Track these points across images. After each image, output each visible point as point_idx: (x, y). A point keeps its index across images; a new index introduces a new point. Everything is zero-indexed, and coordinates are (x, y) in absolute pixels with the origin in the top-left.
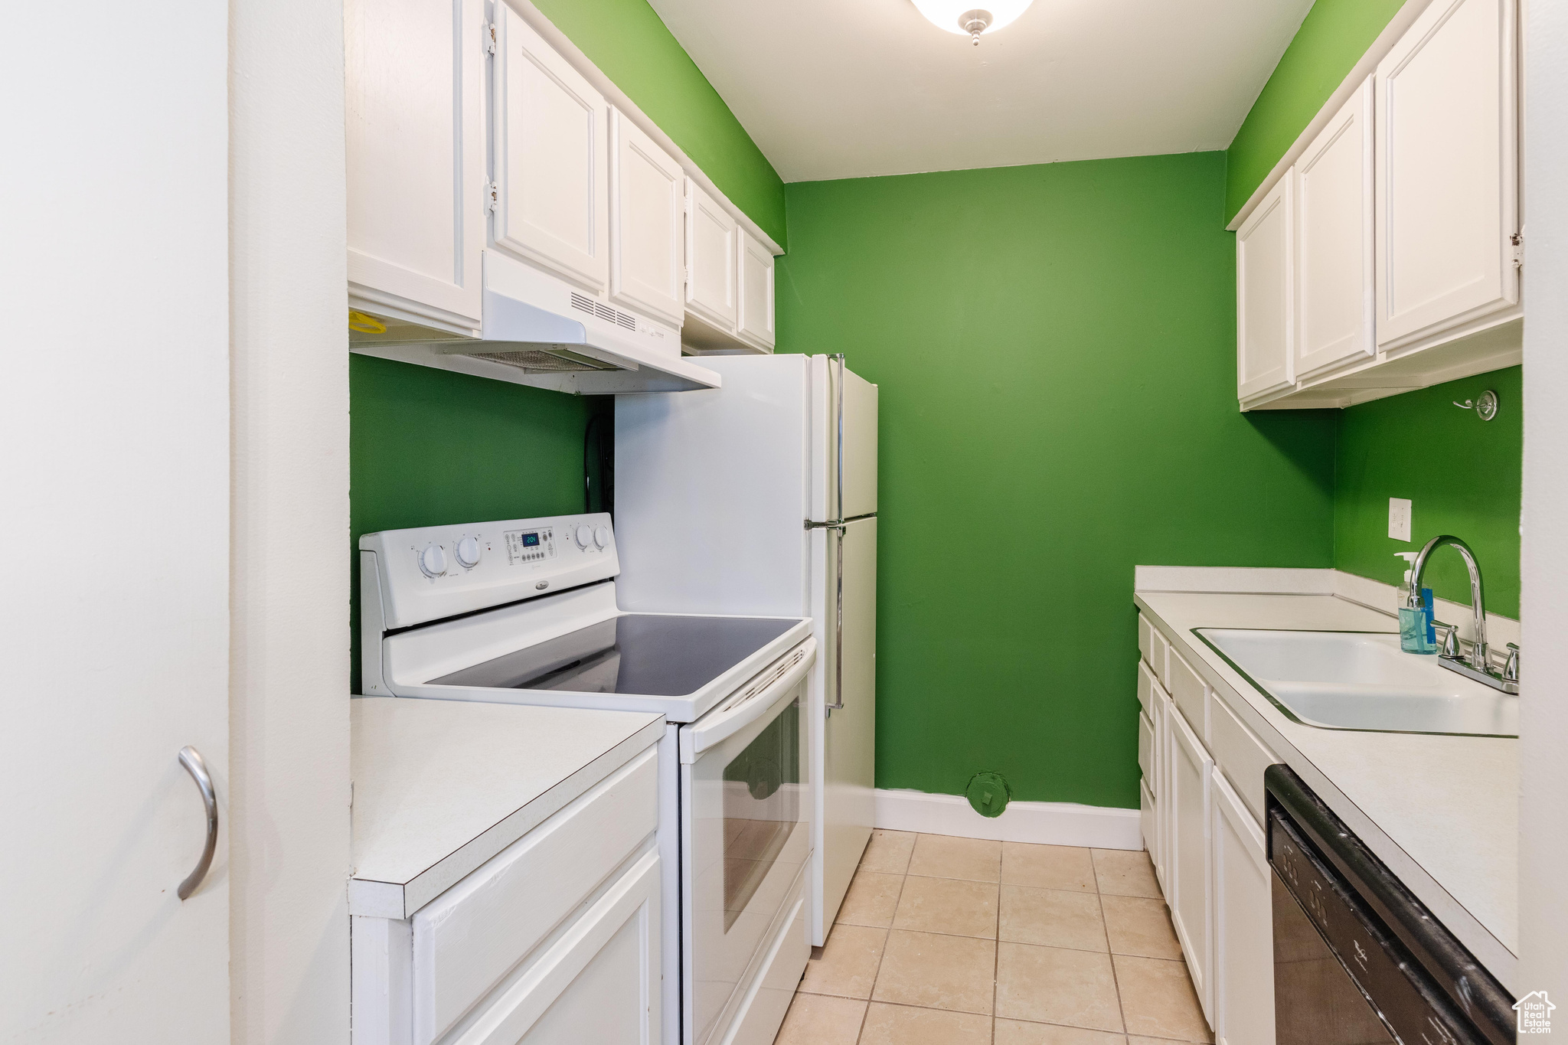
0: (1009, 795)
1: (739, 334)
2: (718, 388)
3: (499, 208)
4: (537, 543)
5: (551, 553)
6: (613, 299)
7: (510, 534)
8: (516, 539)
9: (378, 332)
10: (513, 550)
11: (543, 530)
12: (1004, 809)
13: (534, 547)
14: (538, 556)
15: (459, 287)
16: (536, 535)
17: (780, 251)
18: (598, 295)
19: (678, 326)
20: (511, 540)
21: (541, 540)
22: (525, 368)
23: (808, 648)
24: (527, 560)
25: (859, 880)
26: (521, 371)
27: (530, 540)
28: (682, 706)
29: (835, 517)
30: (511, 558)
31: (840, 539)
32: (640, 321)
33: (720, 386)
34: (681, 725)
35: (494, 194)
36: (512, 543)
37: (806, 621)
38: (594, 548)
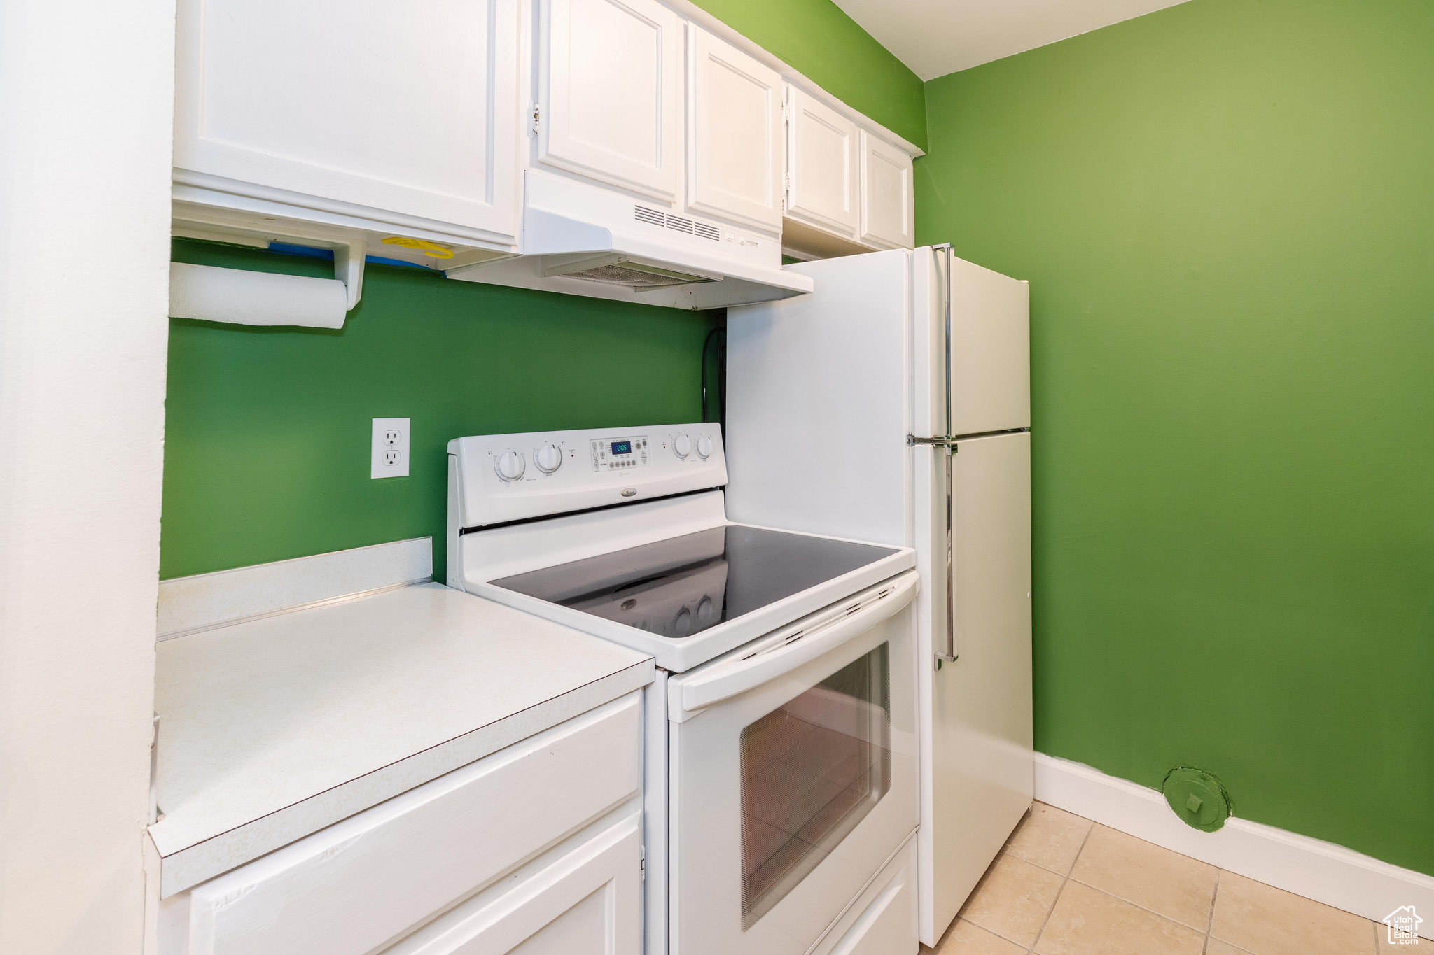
0: (1229, 808)
1: (863, 239)
2: (809, 292)
3: (541, 128)
4: (629, 451)
5: (644, 462)
6: (690, 210)
7: (598, 442)
8: (604, 447)
9: (446, 258)
10: (599, 458)
11: (636, 439)
12: (1221, 825)
13: (624, 455)
14: (628, 463)
15: (488, 205)
16: (628, 444)
17: (920, 152)
18: (671, 207)
19: (778, 234)
20: (598, 447)
21: (633, 449)
22: (636, 287)
23: (900, 587)
24: (615, 467)
25: (1002, 866)
26: (632, 290)
27: (620, 448)
28: (676, 650)
29: (944, 434)
30: (596, 465)
31: (949, 458)
32: (725, 230)
33: (812, 291)
34: (671, 674)
35: (535, 115)
36: (599, 450)
37: (906, 551)
38: (696, 457)
